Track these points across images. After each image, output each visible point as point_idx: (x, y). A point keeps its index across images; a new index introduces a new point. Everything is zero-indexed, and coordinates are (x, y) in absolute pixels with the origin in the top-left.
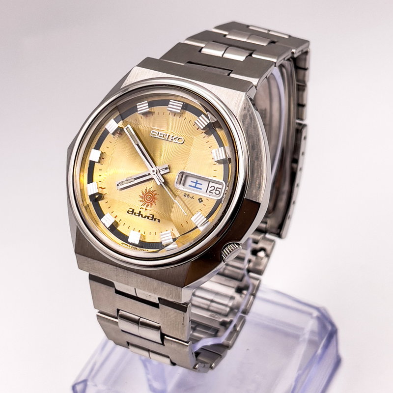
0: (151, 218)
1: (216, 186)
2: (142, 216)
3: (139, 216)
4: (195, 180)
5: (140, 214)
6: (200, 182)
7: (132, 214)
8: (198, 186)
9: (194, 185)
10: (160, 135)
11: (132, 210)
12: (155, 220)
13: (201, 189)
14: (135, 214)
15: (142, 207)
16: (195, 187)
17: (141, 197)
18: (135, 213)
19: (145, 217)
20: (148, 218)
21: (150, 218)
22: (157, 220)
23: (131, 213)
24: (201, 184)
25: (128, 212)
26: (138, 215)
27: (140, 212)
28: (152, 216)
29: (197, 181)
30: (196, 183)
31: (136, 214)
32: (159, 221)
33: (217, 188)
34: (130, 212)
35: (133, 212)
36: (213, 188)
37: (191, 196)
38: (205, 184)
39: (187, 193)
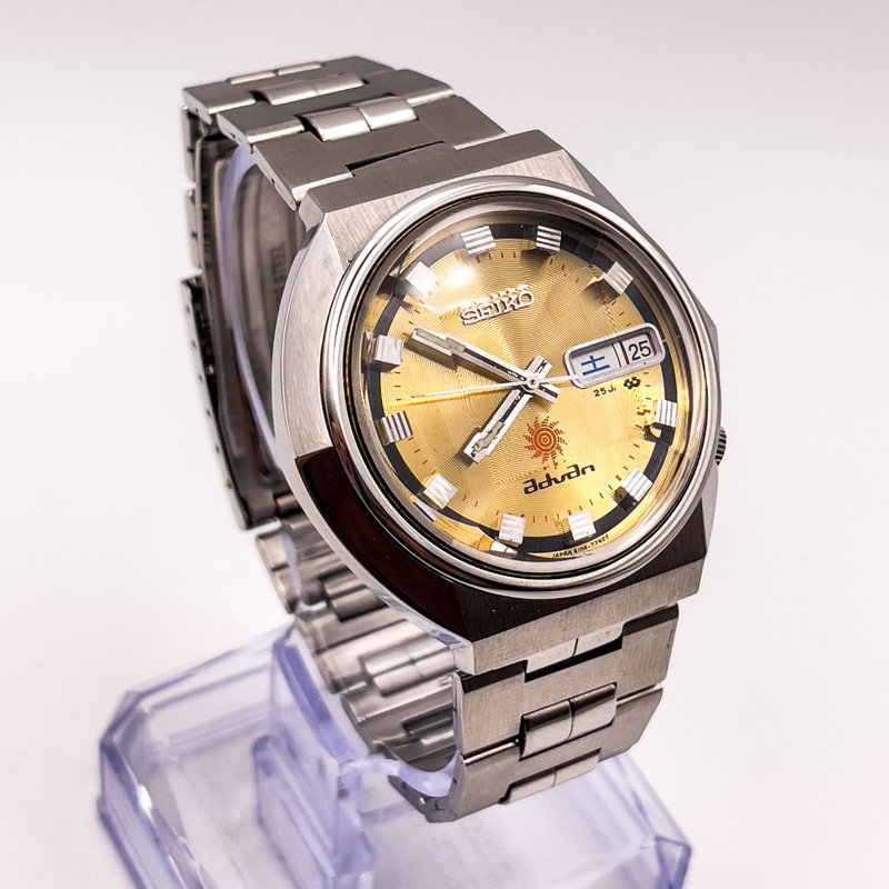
0: (575, 474)
1: (636, 341)
2: (557, 481)
3: (550, 484)
4: (586, 358)
5: (550, 480)
6: (596, 355)
7: (536, 490)
8: (599, 364)
9: (590, 367)
10: (483, 312)
11: (530, 484)
12: (584, 473)
13: (608, 366)
14: (541, 488)
15: (546, 464)
16: (596, 370)
17: (529, 448)
18: (540, 484)
19: (563, 479)
20: (570, 478)
21: (572, 475)
22: (588, 470)
23: (533, 489)
24: (603, 358)
25: (526, 491)
26: (547, 484)
27: (548, 476)
28: (573, 469)
29: (592, 357)
30: (593, 361)
31: (544, 485)
32: (592, 468)
33: (640, 343)
34: (529, 490)
35: (536, 486)
36: (633, 349)
37: (608, 388)
38: (608, 353)
39: (598, 387)
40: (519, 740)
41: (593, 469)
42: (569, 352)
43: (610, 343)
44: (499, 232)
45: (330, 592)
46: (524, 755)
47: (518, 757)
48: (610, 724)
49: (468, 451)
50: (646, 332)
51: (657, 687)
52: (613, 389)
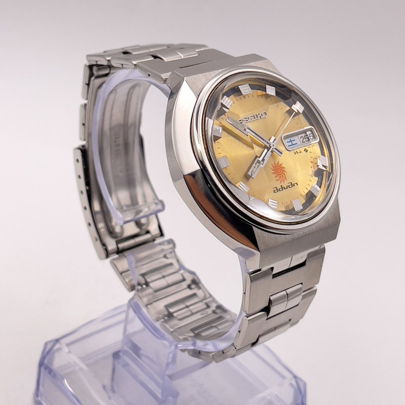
0: (291, 186)
2: (285, 189)
3: (283, 190)
4: (288, 140)
5: (283, 188)
6: (292, 139)
7: (278, 192)
8: (293, 142)
9: (290, 144)
10: (250, 118)
11: (276, 189)
12: (294, 186)
13: (297, 144)
14: (280, 191)
16: (292, 145)
17: (274, 173)
19: (287, 188)
20: (289, 187)
24: (295, 140)
25: (274, 192)
26: (281, 189)
27: (281, 186)
28: (290, 184)
30: (291, 141)
34: (276, 191)
35: (278, 190)
36: (302, 138)
37: (299, 152)
38: (296, 138)
39: (295, 151)
40: (267, 310)
41: (297, 185)
42: (283, 136)
43: (297, 134)
44: (253, 87)
45: (149, 280)
46: (269, 316)
47: (266, 318)
48: (297, 305)
49: (249, 173)
50: (311, 130)
51: (314, 289)
52: (300, 152)
